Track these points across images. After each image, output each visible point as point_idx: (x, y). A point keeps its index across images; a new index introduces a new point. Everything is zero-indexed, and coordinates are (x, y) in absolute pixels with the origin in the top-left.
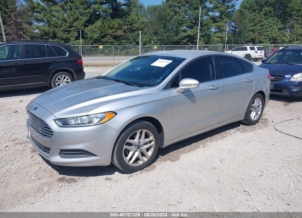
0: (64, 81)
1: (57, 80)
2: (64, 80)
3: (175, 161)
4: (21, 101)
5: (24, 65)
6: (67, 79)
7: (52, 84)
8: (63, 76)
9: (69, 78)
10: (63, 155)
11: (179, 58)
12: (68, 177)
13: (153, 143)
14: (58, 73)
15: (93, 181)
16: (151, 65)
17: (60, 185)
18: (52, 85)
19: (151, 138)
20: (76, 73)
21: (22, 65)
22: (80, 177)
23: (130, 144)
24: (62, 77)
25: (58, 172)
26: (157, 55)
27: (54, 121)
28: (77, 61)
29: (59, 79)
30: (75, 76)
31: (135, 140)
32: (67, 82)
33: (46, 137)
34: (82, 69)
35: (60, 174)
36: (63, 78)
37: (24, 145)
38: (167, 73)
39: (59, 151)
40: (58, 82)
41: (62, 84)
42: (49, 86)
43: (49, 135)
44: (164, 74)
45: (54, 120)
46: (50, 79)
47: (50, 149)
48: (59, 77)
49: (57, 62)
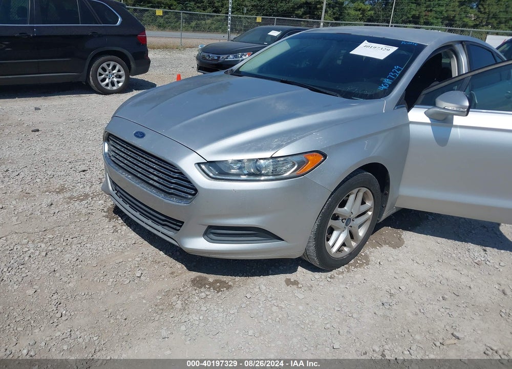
0: (113, 74)
1: (100, 70)
2: (114, 72)
3: (399, 247)
4: (37, 109)
5: (36, 36)
6: (119, 71)
7: (91, 78)
8: (112, 64)
9: (122, 69)
10: (212, 236)
11: (408, 42)
12: (211, 278)
13: (370, 213)
14: (103, 58)
15: (265, 288)
16: (350, 53)
17: (203, 295)
18: (91, 80)
19: (369, 204)
20: (135, 60)
21: (34, 36)
22: (234, 277)
23: (336, 218)
24: (108, 65)
25: (183, 266)
26: (353, 34)
27: (197, 165)
28: (137, 35)
29: (104, 70)
30: (133, 65)
31: (345, 208)
32: (118, 76)
33: (172, 197)
34: (145, 52)
35: (190, 269)
36: (110, 68)
37: (86, 202)
38: (395, 72)
39: (206, 227)
40: (102, 75)
41: (109, 79)
42: (86, 82)
43: (183, 194)
44: (391, 75)
45: (199, 164)
46: (86, 68)
47: (183, 223)
48: (104, 65)
49: (100, 36)
